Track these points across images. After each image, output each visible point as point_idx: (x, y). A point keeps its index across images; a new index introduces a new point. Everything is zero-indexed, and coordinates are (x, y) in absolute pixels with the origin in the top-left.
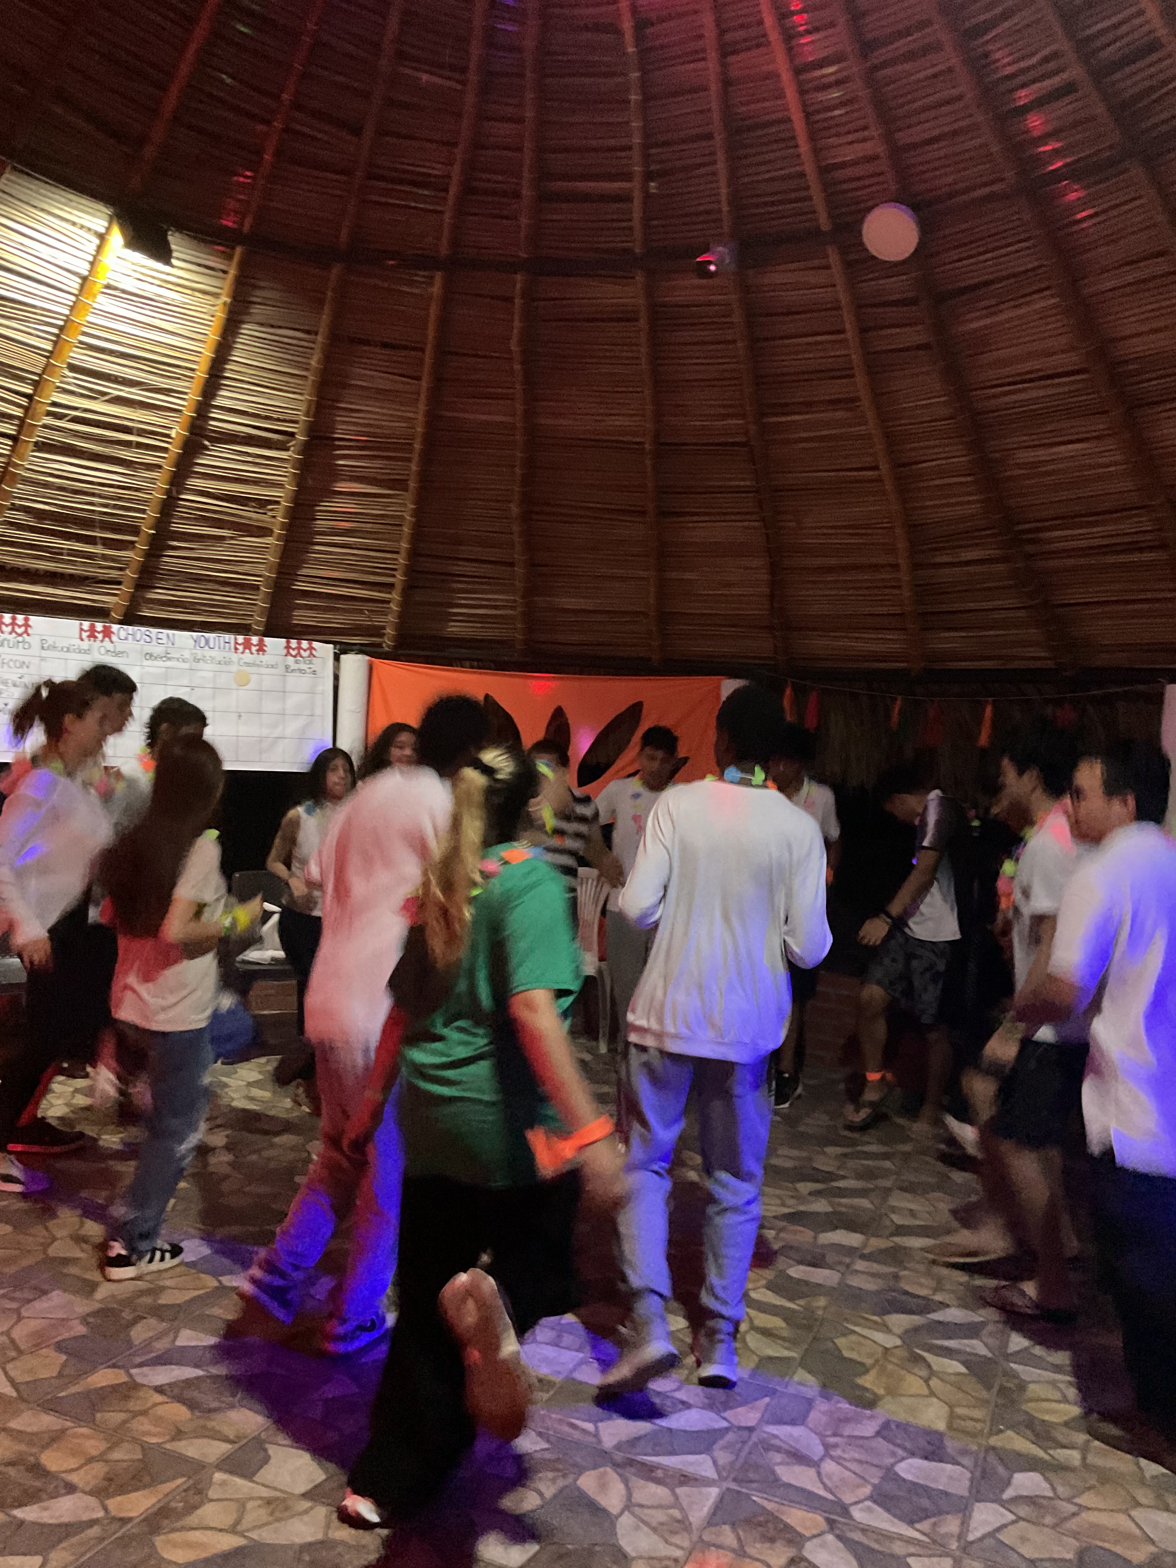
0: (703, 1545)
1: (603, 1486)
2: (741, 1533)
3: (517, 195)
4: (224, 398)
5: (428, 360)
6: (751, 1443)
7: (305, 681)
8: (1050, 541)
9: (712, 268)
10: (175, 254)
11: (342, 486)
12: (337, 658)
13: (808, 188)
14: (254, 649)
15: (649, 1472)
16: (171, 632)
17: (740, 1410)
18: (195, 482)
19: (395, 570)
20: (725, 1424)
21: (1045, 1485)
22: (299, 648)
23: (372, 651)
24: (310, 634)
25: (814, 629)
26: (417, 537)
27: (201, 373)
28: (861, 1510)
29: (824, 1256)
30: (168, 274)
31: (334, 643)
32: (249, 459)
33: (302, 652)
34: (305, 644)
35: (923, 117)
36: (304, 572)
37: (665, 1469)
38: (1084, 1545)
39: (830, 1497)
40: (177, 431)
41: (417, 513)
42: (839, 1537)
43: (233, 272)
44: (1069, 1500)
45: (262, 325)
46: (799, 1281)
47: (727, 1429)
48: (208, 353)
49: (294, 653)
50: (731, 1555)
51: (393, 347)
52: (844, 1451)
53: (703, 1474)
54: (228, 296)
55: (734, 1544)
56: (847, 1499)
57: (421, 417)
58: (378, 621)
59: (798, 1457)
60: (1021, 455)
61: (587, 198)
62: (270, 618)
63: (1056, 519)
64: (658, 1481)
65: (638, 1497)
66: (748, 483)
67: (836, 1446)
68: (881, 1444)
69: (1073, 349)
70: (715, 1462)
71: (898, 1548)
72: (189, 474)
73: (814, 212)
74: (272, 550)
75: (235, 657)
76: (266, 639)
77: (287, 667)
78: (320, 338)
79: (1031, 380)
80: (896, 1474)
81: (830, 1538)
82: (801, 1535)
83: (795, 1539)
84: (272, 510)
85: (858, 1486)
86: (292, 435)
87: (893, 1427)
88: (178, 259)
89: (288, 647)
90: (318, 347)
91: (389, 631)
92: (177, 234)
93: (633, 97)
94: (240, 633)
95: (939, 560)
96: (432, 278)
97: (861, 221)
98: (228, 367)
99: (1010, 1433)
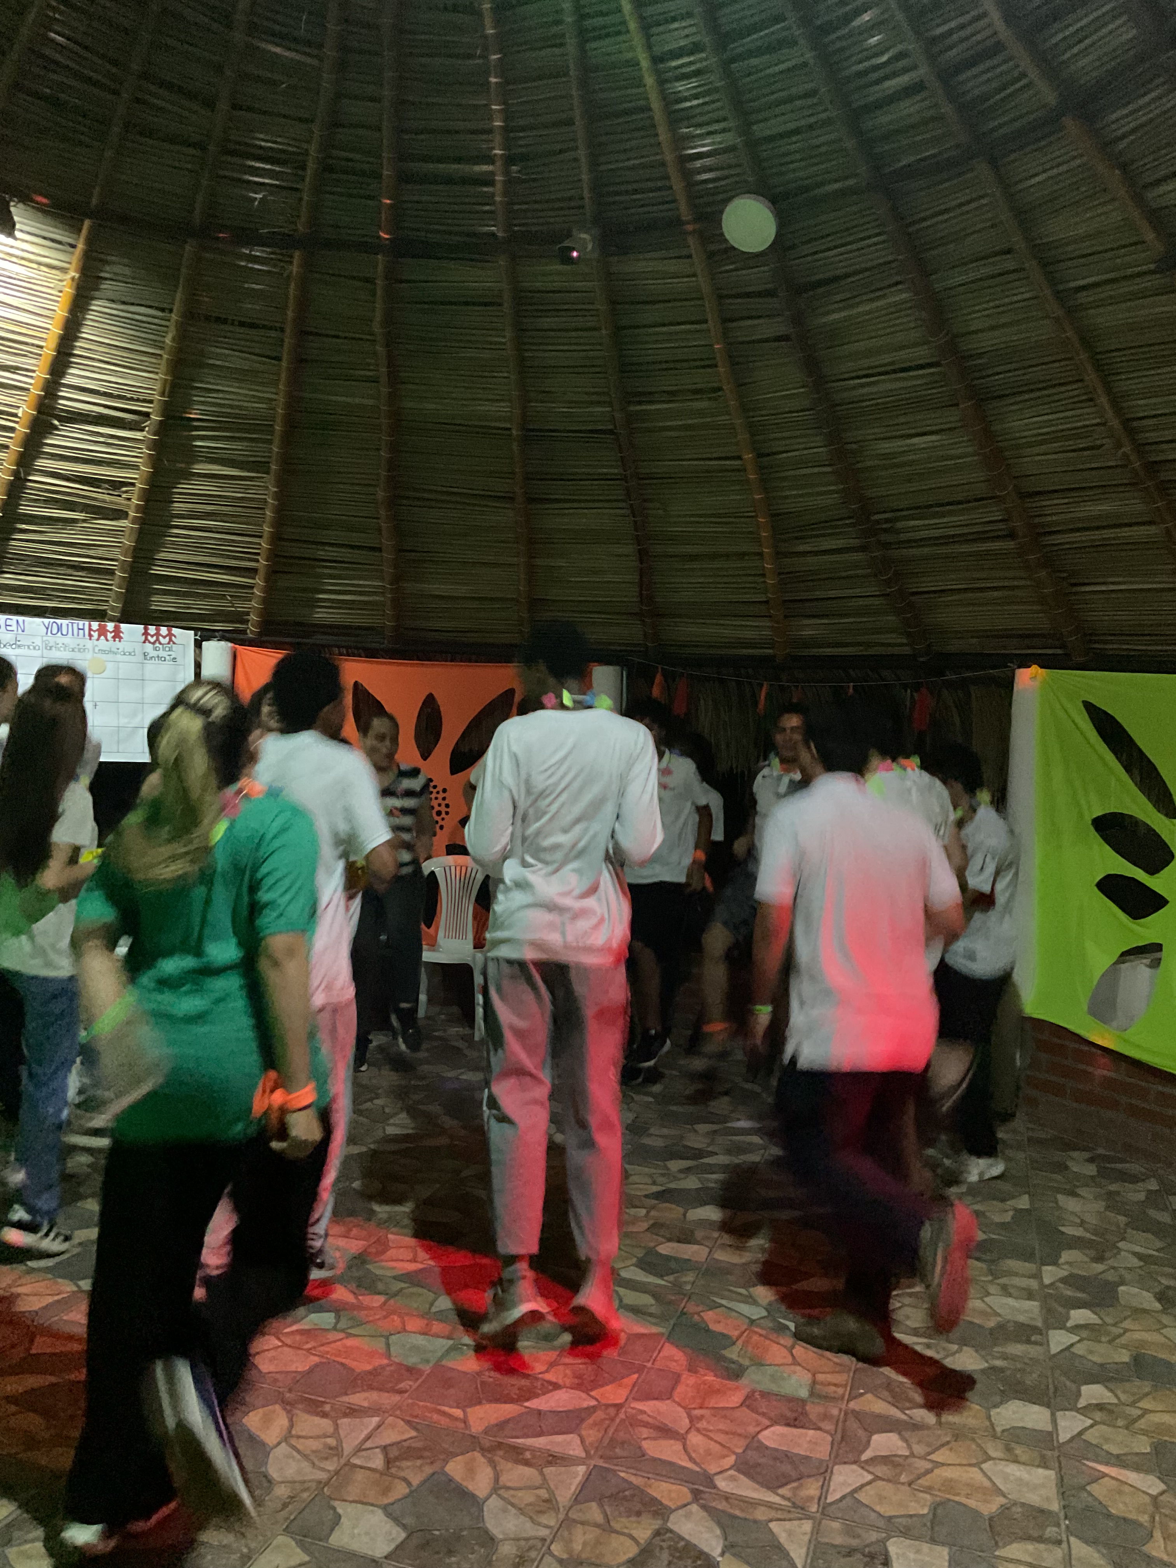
0: (568, 1523)
1: (471, 1471)
2: (608, 1510)
3: (378, 176)
4: (74, 376)
5: (288, 341)
6: (618, 1421)
7: (165, 669)
8: (907, 530)
9: (575, 254)
10: (18, 226)
11: (200, 468)
12: (198, 645)
13: (667, 178)
14: (110, 636)
15: (517, 1455)
16: (21, 619)
17: (608, 1388)
18: (42, 463)
19: (258, 554)
20: (593, 1403)
21: (900, 1443)
22: (158, 634)
23: (235, 637)
24: (169, 620)
25: (680, 616)
26: (279, 522)
27: (49, 351)
28: (724, 1479)
29: (692, 1232)
30: (12, 247)
31: (195, 629)
32: (102, 439)
33: (161, 638)
34: (164, 630)
35: (777, 111)
36: (162, 555)
37: (532, 1450)
38: (938, 1499)
39: (698, 1469)
40: (25, 410)
41: (277, 496)
42: (704, 1507)
43: (81, 246)
44: (924, 1458)
45: (113, 301)
46: (668, 1258)
47: (594, 1409)
48: (55, 330)
49: (152, 640)
50: (598, 1531)
51: (253, 326)
52: (708, 1422)
53: (571, 1453)
54: (76, 271)
55: (599, 1518)
56: (712, 1469)
57: (281, 399)
58: (240, 606)
59: (665, 1432)
60: (878, 446)
61: (449, 181)
62: (126, 604)
63: (911, 509)
64: (527, 1463)
65: (504, 1479)
66: (616, 471)
67: (701, 1417)
68: (745, 1414)
69: (927, 343)
70: (582, 1441)
71: (760, 1514)
72: (39, 454)
73: (674, 201)
74: (127, 534)
75: (89, 644)
76: (122, 625)
77: (145, 655)
78: (174, 316)
79: (886, 373)
80: (759, 1441)
81: (694, 1508)
82: (666, 1507)
83: (660, 1510)
84: (126, 492)
85: (724, 1457)
86: (147, 415)
87: (757, 1395)
88: (22, 231)
89: (146, 633)
90: (172, 325)
91: (253, 617)
92: (21, 205)
93: (493, 80)
94: (94, 618)
95: (801, 548)
96: (291, 257)
97: (722, 212)
98: (77, 344)
99: (869, 1396)
